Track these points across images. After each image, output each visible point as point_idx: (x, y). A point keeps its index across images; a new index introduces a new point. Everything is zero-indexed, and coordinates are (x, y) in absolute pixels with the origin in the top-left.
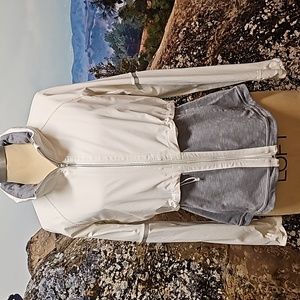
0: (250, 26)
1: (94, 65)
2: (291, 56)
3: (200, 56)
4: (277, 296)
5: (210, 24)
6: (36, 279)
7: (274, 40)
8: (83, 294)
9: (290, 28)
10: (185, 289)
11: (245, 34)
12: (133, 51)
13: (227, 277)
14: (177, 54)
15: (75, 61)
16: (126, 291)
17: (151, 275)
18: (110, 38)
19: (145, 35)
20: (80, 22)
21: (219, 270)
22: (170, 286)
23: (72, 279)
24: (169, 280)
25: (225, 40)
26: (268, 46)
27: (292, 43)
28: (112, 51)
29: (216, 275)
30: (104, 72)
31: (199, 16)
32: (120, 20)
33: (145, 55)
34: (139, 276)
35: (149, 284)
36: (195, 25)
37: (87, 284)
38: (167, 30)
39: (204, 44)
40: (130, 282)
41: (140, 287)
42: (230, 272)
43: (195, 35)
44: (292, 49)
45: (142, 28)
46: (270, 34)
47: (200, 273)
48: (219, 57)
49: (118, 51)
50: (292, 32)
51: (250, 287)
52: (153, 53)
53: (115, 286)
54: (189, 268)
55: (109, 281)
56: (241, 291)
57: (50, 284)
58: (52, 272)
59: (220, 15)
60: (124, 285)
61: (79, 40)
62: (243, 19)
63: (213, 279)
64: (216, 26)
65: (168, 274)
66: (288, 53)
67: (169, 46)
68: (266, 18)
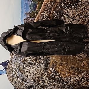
0: (62, 5)
1: (26, 12)
2: (71, 12)
3: (50, 11)
4: (61, 63)
5: (53, 4)
6: (12, 58)
7: (67, 8)
8: (21, 61)
9: (71, 5)
10: (42, 61)
11: (61, 6)
12: (35, 9)
13: (51, 59)
14: (45, 11)
15: (22, 11)
16: (30, 61)
17: (35, 58)
18: (30, 6)
19: (38, 6)
20: (23, 2)
21: (50, 58)
22: (39, 60)
23: (19, 58)
24: (39, 59)
25: (56, 8)
26: (66, 9)
27: (71, 9)
28: (30, 9)
29: (49, 59)
30: (28, 14)
31: (51, 2)
32: (32, 2)
33: (38, 11)
34: (33, 58)
35: (35, 60)
36: (49, 4)
37: (22, 59)
38: (43, 5)
39: (51, 8)
40: (31, 59)
41: (33, 60)
42: (52, 58)
43: (49, 6)
44: (71, 10)
45: (37, 4)
46: (66, 7)
47: (46, 58)
48: (54, 12)
49: (31, 9)
50: (72, 6)
51: (56, 61)
52: (39, 10)
53: (28, 60)
54: (43, 57)
55: (27, 59)
56: (54, 62)
57: (15, 59)
58: (15, 56)
59: (55, 2)
60: (30, 60)
61: (23, 6)
62: (60, 3)
63: (48, 59)
64: (54, 4)
65: (39, 58)
66: (70, 11)
67: (43, 9)
68: (66, 3)
